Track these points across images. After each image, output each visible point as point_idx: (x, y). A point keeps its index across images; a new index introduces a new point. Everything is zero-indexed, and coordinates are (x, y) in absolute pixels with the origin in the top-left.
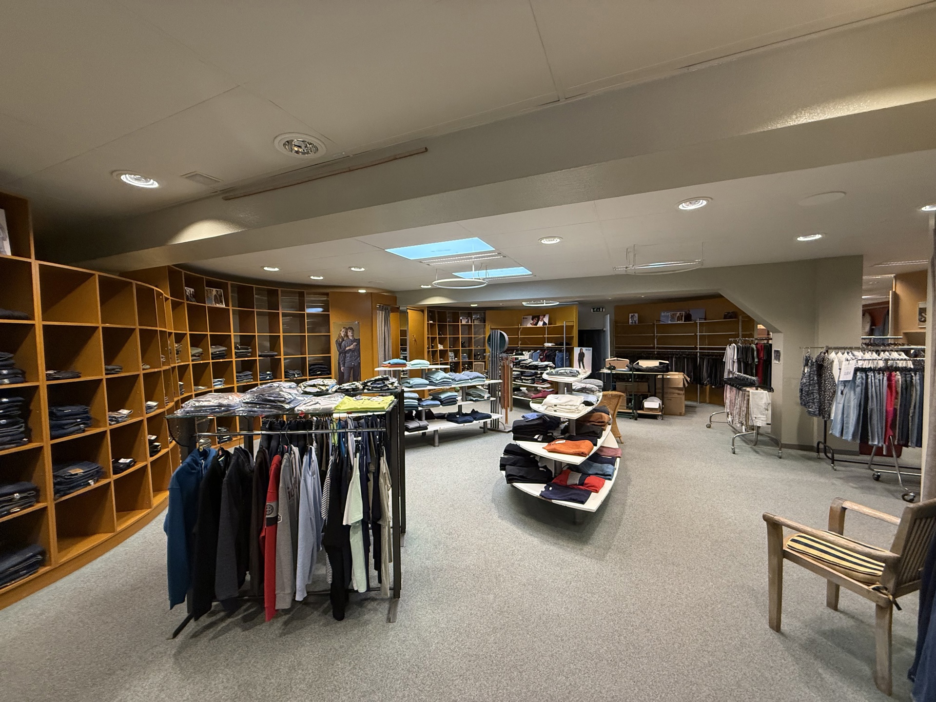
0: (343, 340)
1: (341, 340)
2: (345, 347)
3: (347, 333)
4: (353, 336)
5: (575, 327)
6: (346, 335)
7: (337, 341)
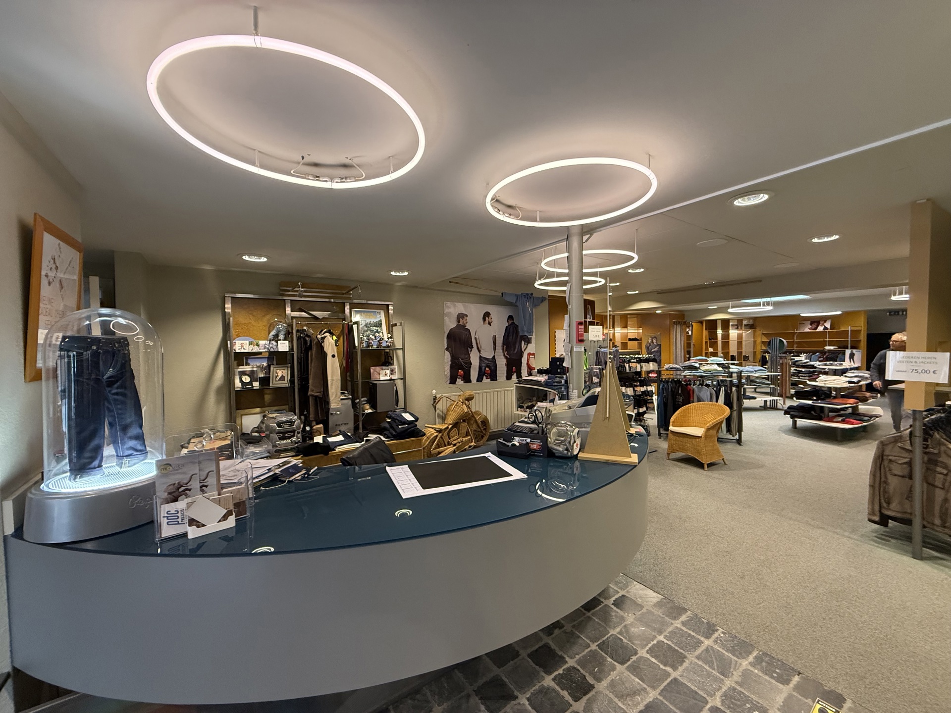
0: (650, 345)
1: (648, 345)
2: (652, 350)
3: (653, 341)
4: (656, 342)
5: (862, 331)
6: (652, 342)
7: (646, 346)
